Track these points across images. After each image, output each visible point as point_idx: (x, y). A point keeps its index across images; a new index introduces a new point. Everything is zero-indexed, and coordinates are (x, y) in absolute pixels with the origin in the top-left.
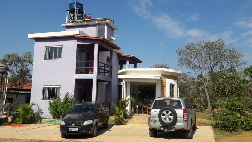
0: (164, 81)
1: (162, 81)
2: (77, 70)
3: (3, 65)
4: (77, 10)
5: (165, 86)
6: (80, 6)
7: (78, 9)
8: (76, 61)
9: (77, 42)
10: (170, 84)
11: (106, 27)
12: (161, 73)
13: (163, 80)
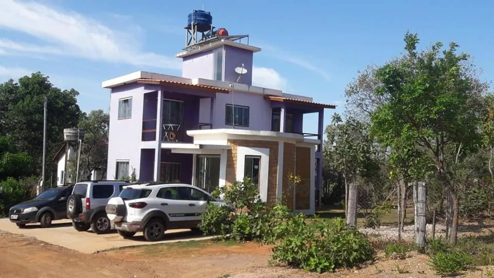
0: (233, 152)
1: (229, 152)
2: (143, 134)
3: (71, 132)
4: (196, 27)
5: (236, 161)
6: (201, 17)
7: (197, 25)
8: (143, 119)
9: (145, 89)
10: (246, 156)
11: (224, 52)
12: (227, 137)
13: (233, 149)
